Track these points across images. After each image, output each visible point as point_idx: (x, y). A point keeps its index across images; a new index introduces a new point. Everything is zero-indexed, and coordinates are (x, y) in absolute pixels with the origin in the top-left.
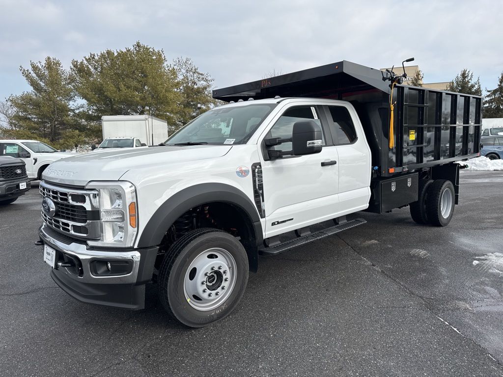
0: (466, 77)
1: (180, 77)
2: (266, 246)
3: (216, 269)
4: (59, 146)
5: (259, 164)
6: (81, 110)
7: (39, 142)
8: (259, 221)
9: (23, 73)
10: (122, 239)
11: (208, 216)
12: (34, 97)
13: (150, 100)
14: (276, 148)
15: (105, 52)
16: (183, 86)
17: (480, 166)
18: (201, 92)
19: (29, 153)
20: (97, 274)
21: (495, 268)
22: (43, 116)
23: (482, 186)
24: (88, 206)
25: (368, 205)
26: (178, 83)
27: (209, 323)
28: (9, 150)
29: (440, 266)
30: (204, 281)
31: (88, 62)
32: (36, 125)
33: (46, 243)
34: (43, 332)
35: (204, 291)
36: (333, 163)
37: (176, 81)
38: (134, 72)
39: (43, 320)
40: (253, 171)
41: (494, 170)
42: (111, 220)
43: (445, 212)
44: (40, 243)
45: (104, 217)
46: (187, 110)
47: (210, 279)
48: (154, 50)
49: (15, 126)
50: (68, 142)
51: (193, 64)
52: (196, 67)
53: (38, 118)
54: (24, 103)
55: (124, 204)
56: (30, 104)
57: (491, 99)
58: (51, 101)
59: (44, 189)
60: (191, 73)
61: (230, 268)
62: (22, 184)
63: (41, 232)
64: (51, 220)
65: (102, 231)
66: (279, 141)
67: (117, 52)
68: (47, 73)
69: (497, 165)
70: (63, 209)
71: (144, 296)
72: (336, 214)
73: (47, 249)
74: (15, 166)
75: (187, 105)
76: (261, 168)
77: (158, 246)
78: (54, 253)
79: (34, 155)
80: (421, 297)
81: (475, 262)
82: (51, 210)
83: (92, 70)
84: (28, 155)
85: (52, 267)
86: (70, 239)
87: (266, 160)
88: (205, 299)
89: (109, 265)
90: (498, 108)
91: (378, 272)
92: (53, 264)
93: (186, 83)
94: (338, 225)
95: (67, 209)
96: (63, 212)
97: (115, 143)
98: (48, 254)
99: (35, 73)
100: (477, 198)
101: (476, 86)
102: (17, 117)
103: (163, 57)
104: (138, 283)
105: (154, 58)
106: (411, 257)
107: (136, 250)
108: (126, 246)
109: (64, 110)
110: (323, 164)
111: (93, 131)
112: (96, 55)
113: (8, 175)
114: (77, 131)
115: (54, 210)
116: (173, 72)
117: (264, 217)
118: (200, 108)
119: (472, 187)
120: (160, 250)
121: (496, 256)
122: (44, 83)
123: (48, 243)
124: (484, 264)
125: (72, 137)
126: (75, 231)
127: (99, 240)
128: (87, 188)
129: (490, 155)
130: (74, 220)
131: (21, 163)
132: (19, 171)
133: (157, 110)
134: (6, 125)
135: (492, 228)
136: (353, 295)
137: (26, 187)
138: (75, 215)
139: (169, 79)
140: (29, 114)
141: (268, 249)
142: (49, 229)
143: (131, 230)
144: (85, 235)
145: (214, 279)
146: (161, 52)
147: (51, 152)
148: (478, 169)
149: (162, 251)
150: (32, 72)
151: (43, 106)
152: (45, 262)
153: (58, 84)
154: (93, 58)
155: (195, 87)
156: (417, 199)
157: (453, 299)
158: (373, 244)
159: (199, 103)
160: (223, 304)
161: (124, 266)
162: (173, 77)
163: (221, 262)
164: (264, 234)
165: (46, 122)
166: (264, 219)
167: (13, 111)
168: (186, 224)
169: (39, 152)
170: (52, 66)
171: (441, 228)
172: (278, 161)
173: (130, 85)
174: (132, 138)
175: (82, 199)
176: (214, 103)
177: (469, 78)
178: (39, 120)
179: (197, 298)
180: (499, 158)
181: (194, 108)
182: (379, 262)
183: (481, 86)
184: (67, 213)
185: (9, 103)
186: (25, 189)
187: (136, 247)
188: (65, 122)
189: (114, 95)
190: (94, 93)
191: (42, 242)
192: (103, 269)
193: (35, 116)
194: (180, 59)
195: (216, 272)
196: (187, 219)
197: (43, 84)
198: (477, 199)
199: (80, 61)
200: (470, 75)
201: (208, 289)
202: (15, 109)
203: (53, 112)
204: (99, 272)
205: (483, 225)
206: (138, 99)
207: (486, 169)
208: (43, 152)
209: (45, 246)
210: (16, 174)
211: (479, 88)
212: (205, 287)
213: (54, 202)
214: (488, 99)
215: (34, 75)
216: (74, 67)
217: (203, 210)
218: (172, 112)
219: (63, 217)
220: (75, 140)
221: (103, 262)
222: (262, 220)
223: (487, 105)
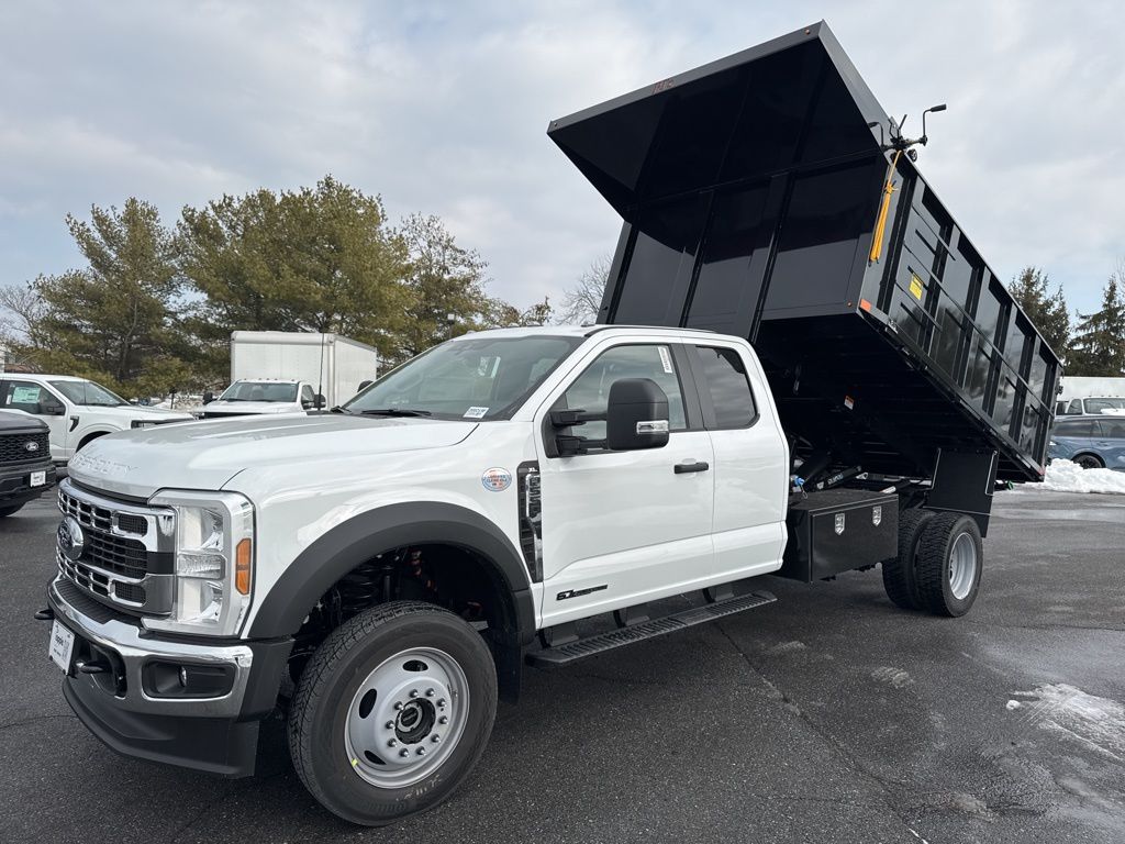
0: (1033, 284)
1: (414, 256)
2: (546, 646)
3: (420, 695)
4: (133, 390)
5: (535, 464)
6: (191, 314)
7: (86, 381)
8: (528, 588)
9: (72, 229)
10: (217, 619)
11: (418, 573)
12: (92, 281)
13: (345, 300)
14: (576, 431)
15: (256, 194)
16: (420, 275)
17: (1060, 481)
18: (458, 289)
19: (62, 405)
20: (156, 694)
21: (1053, 719)
22: (104, 323)
23: (1058, 528)
24: (150, 542)
25: (781, 561)
26: (409, 267)
27: (399, 816)
28: (20, 396)
29: (933, 708)
30: (391, 722)
31: (216, 212)
32: (89, 343)
33: (58, 618)
34: (27, 819)
35: (390, 744)
36: (702, 467)
37: (405, 263)
38: (314, 240)
39: (32, 791)
40: (521, 479)
41: (1091, 492)
42: (197, 575)
43: (960, 586)
44: (45, 615)
45: (183, 568)
46: (424, 325)
47: (407, 716)
48: (361, 196)
49: (43, 342)
50: (155, 382)
51: (445, 229)
52: (451, 236)
53: (93, 327)
54: (68, 293)
55: (228, 540)
56: (82, 297)
57: (1089, 335)
58: (127, 291)
59: (65, 498)
60: (439, 248)
61: (453, 695)
62: (37, 474)
63: (52, 589)
64: (73, 566)
65: (175, 599)
66: (581, 418)
67: (283, 194)
68: (124, 231)
69: (1098, 480)
70: (99, 543)
71: (255, 747)
72: (707, 578)
73: (58, 630)
74: (24, 435)
75: (426, 315)
76: (538, 473)
77: (293, 636)
78: (71, 640)
79: (72, 409)
80: (879, 779)
81: (1013, 704)
82: (75, 544)
83: (225, 229)
84: (60, 410)
85: (64, 671)
86: (106, 612)
87: (550, 455)
88: (392, 763)
89: (184, 673)
90: (1104, 354)
91: (794, 714)
92: (65, 666)
93: (425, 268)
94: (713, 605)
95: (107, 546)
96: (100, 552)
97: (255, 391)
98: (59, 640)
99: (100, 231)
100: (1042, 554)
101: (1057, 305)
102: (50, 324)
103: (380, 211)
104: (244, 718)
105: (361, 211)
106: (872, 685)
107: (243, 643)
108: (224, 634)
109: (156, 312)
110: (679, 470)
111: (213, 362)
112: (235, 198)
113: (8, 454)
114: (177, 361)
115: (81, 544)
116: (400, 244)
117: (541, 580)
118: (452, 323)
119: (1035, 530)
120: (296, 646)
121: (1061, 692)
122: (117, 252)
123: (61, 616)
124: (1032, 708)
125: (165, 372)
126: (118, 596)
127: (168, 616)
128: (152, 502)
129: (1082, 458)
130: (119, 570)
131: (41, 427)
132: (32, 446)
133: (358, 321)
134: (22, 336)
135: (1064, 626)
136: (729, 767)
137: (44, 482)
138: (123, 560)
139: (390, 259)
140: (78, 318)
141: (546, 652)
142: (67, 585)
143: (239, 600)
144: (139, 605)
145: (416, 718)
146: (376, 201)
147: (111, 406)
148: (1056, 488)
149: (310, 648)
150: (92, 228)
151: (109, 302)
152: (51, 658)
153: (147, 257)
154: (229, 205)
155: (446, 277)
156: (895, 554)
157: (949, 787)
158: (793, 651)
159: (452, 312)
160: (432, 776)
161: (215, 677)
162: (398, 253)
163: (434, 680)
164: (538, 618)
165: (111, 337)
166: (539, 585)
167: (43, 308)
168: (368, 590)
169: (85, 404)
170: (138, 217)
171: (951, 620)
172: (577, 459)
173: (304, 266)
174: (296, 382)
175: (140, 525)
176: (483, 313)
177: (1040, 286)
178: (99, 331)
179: (373, 757)
180: (1104, 466)
181: (441, 322)
182: (799, 692)
183: (1066, 306)
184: (107, 555)
185: (35, 292)
186: (43, 485)
187: (244, 636)
188: (153, 338)
189: (267, 286)
190: (221, 279)
191: (51, 614)
192: (172, 682)
193: (87, 323)
194: (417, 216)
195: (420, 702)
196: (371, 577)
197: (114, 256)
198: (1041, 557)
199: (200, 209)
200: (1042, 279)
201: (400, 739)
202: (47, 305)
203: (130, 316)
204: (160, 689)
205: (1045, 619)
206: (318, 297)
207: (1074, 488)
208: (94, 404)
209: (56, 623)
210: (26, 451)
211: (1063, 309)
212: (392, 734)
213: (83, 528)
214: (1081, 333)
215: (97, 235)
216: (187, 220)
217: (409, 558)
218: (390, 328)
219: (98, 563)
220: (170, 379)
221: (171, 666)
222: (534, 587)
223: (1080, 347)
